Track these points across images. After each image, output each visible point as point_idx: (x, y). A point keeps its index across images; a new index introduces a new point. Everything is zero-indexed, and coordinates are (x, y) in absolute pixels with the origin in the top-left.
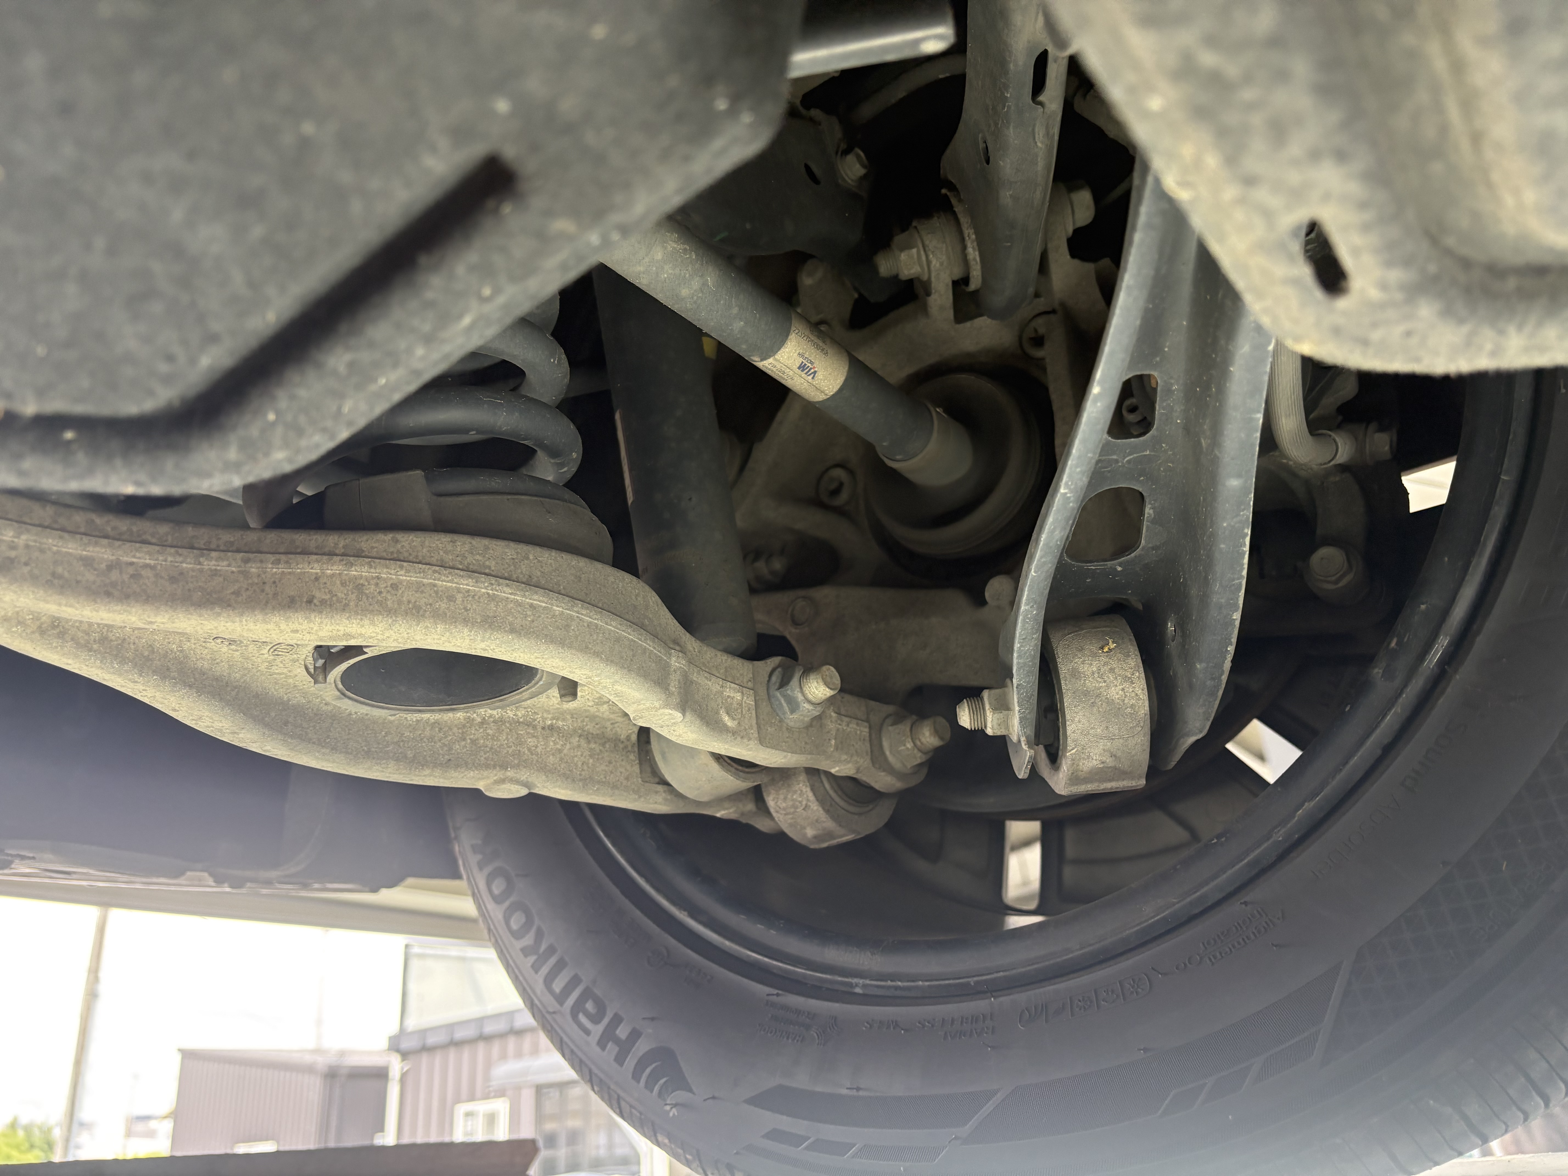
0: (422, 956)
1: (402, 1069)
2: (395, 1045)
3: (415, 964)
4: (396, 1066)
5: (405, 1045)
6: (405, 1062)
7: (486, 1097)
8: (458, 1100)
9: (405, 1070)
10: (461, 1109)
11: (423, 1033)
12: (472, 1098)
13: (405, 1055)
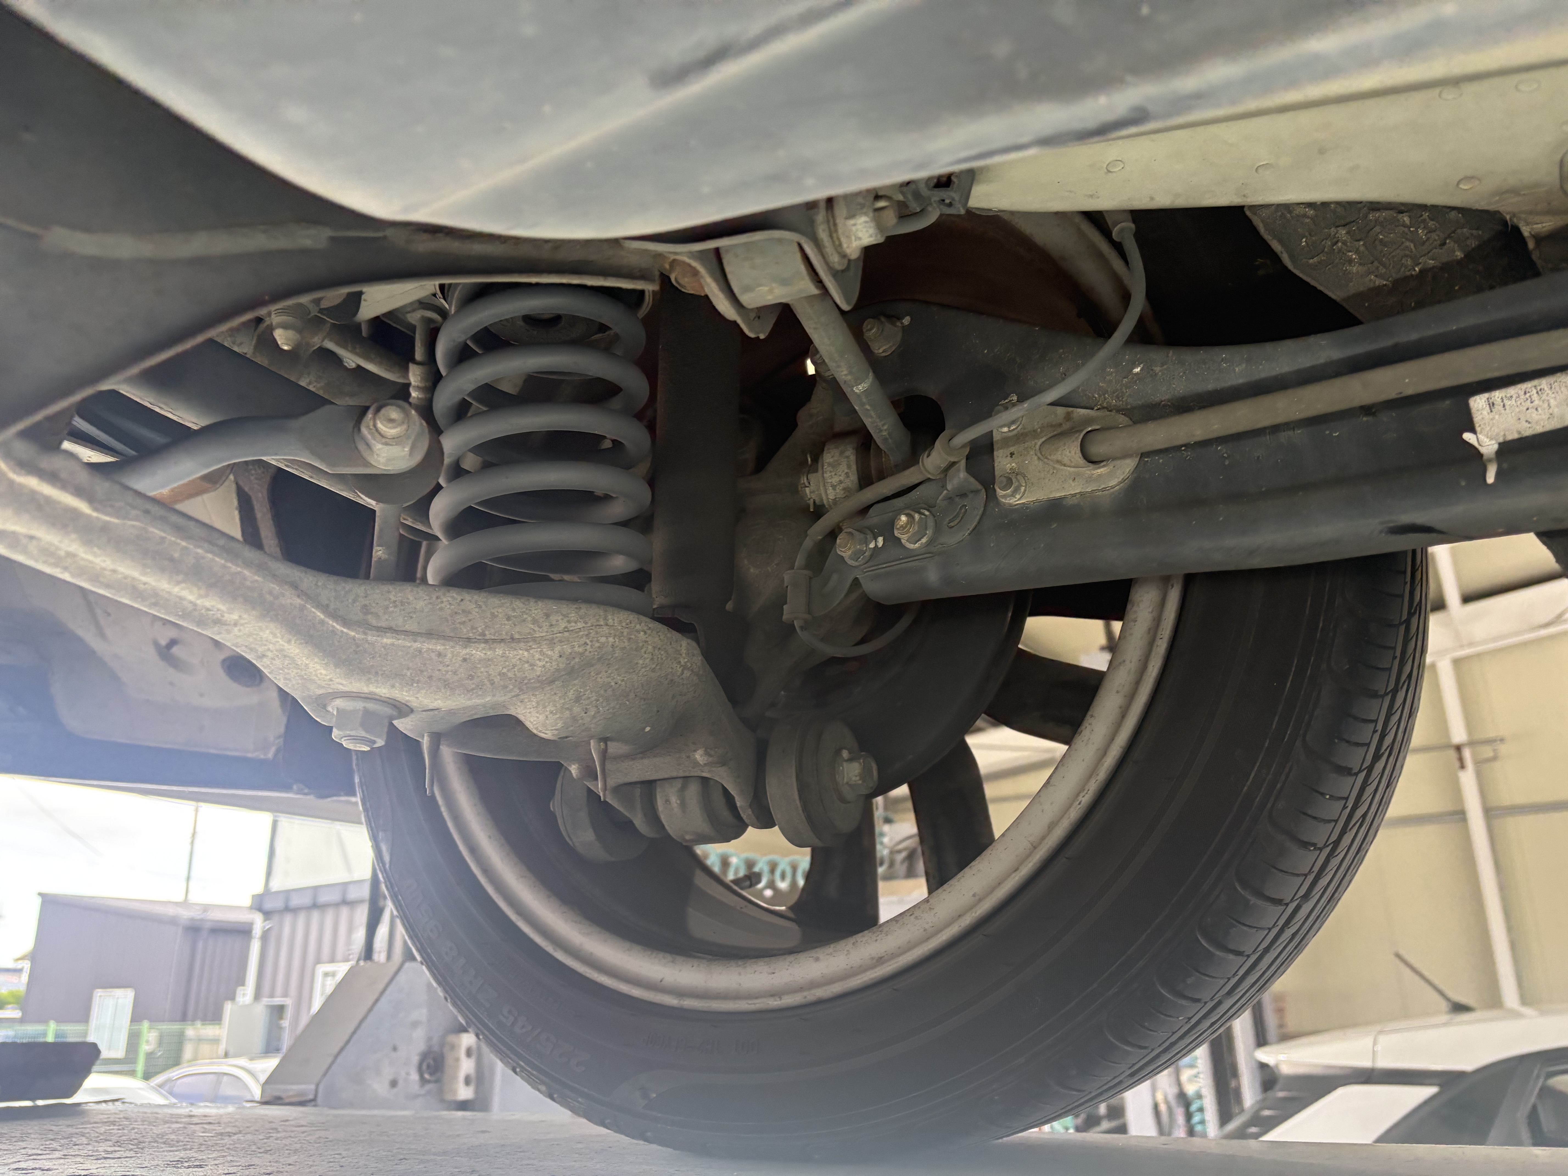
1: (264, 927)
2: (259, 904)
5: (269, 905)
6: (267, 922)
7: (346, 960)
8: (318, 961)
9: (267, 927)
10: (322, 969)
11: (287, 893)
12: (332, 960)
13: (268, 915)
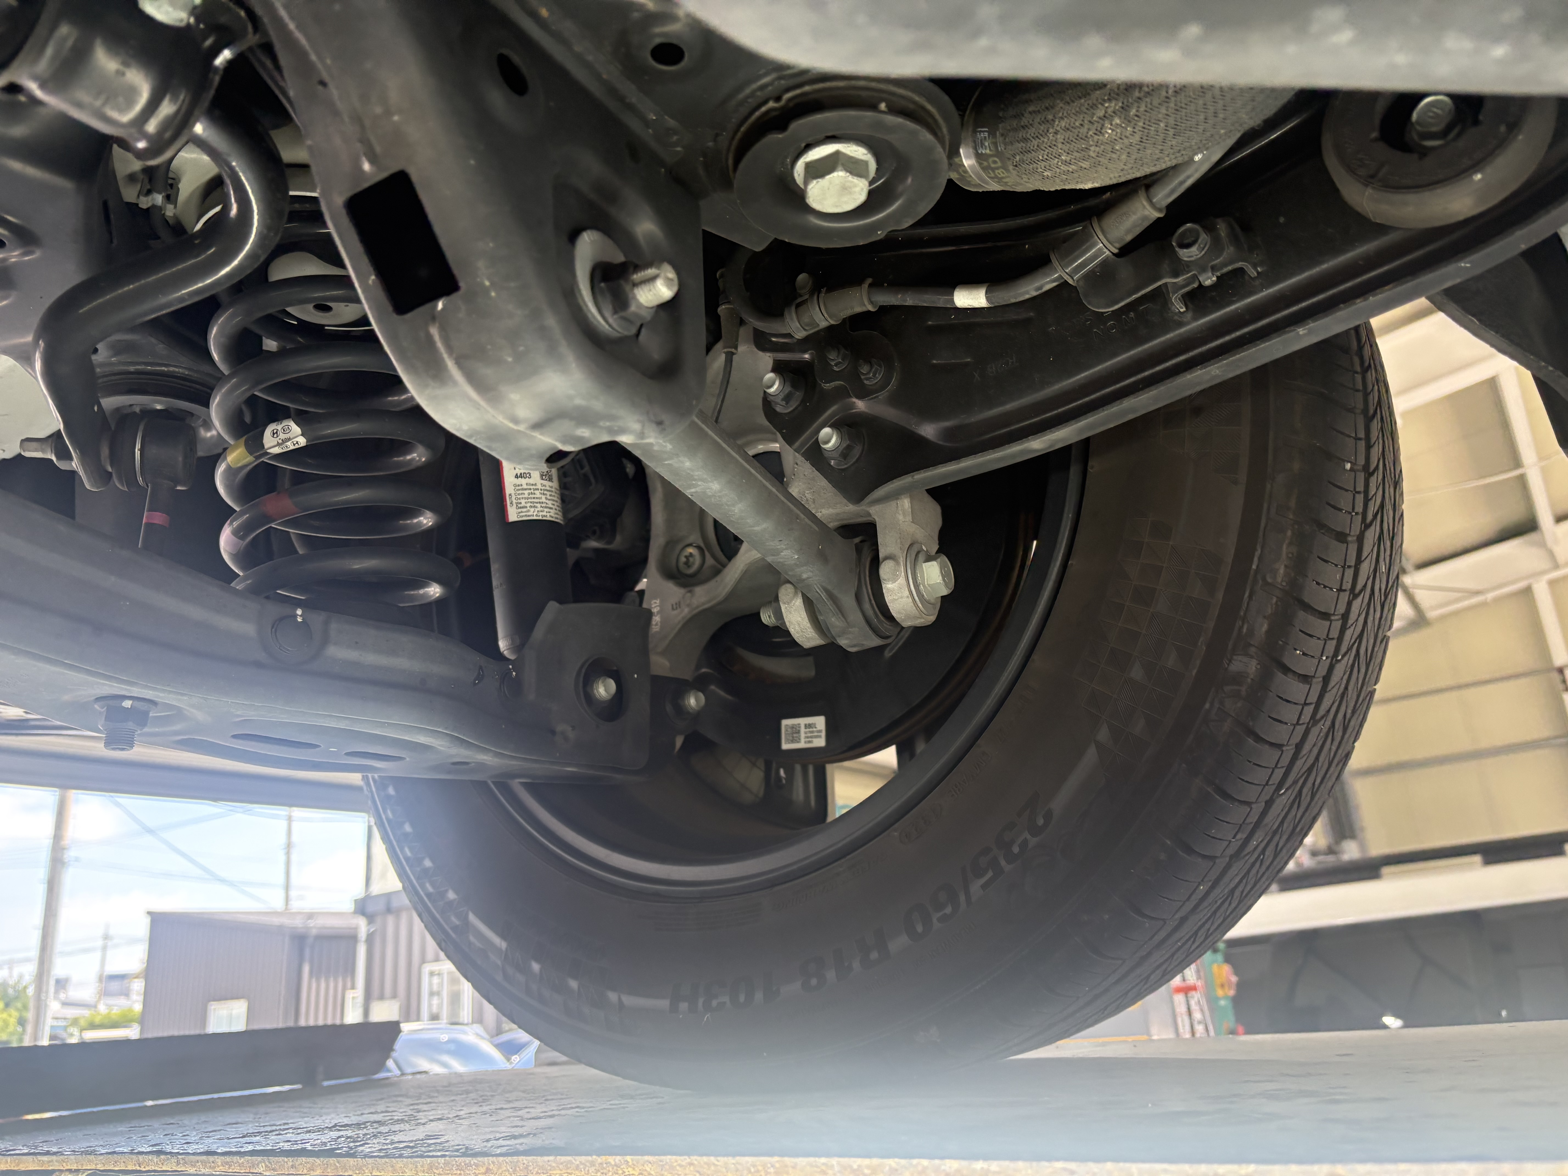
1: (369, 930)
2: (361, 908)
4: (363, 928)
5: (370, 909)
6: (371, 925)
8: (423, 961)
9: (372, 930)
10: (427, 968)
11: (388, 896)
12: (437, 960)
13: (371, 918)
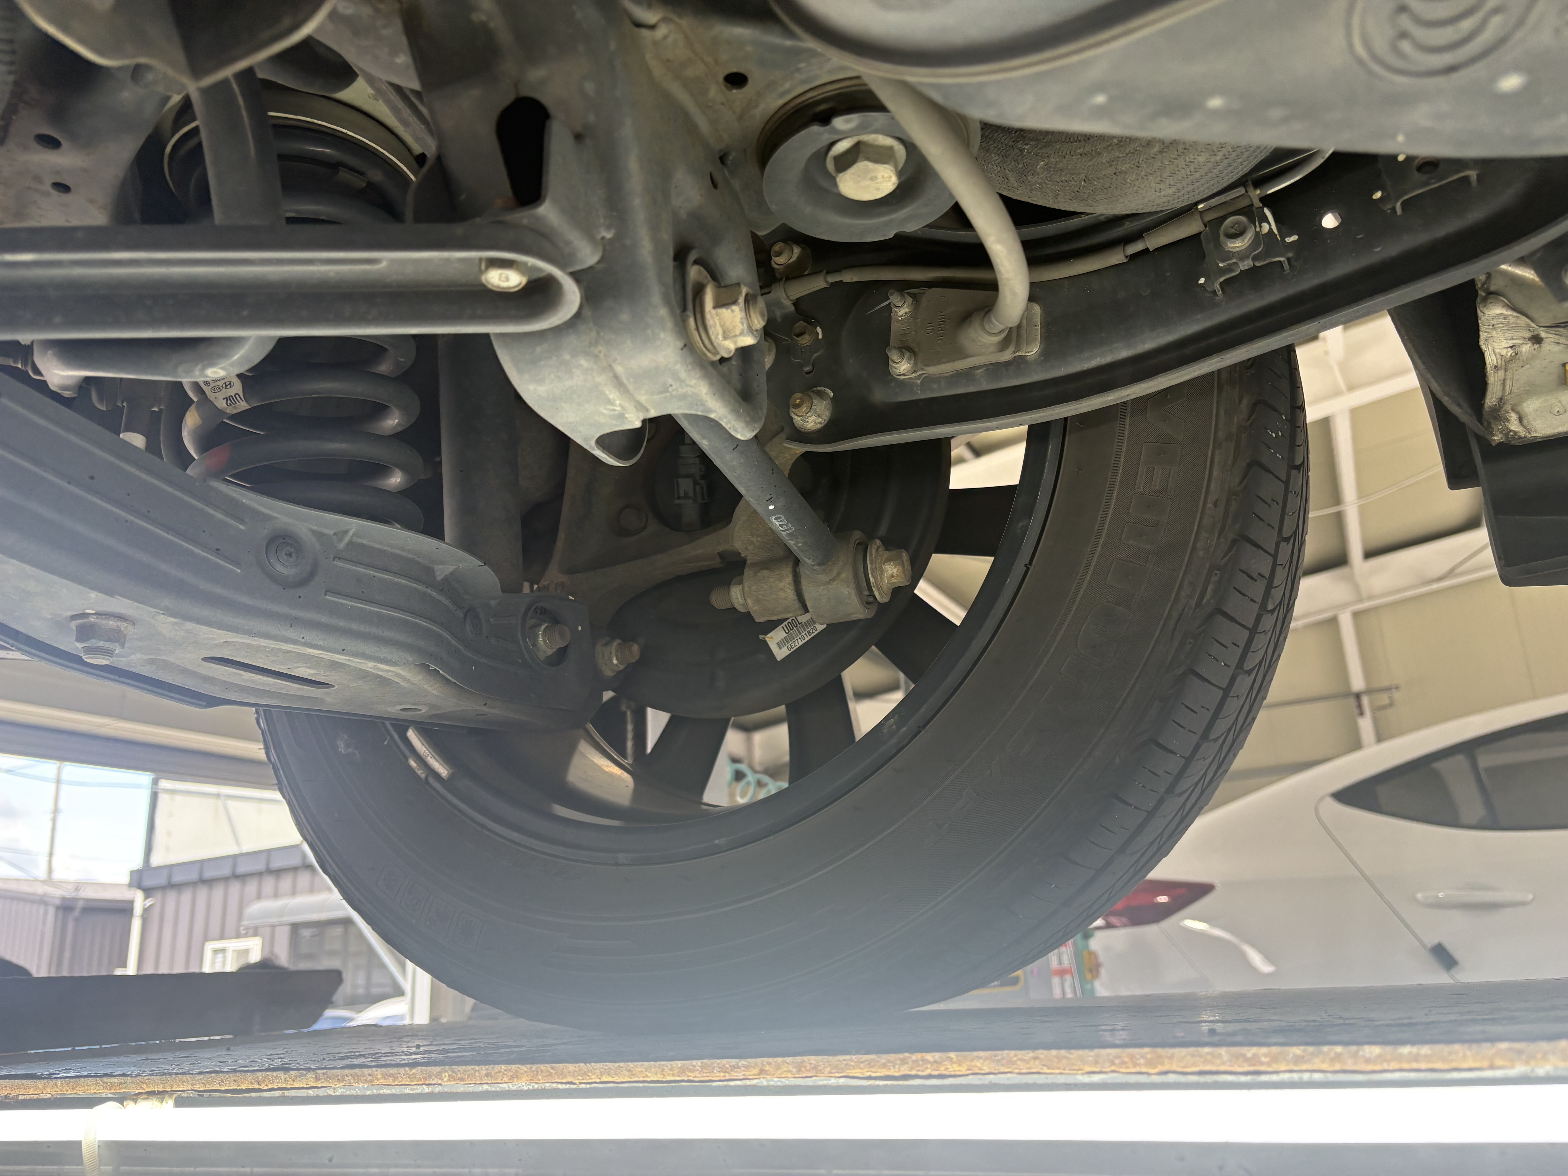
0: (173, 792)
1: (146, 905)
2: (138, 880)
3: (163, 798)
4: (139, 902)
5: (149, 881)
6: (149, 899)
7: (238, 936)
8: (206, 938)
9: (149, 905)
10: (210, 946)
11: (170, 868)
12: (222, 937)
13: (148, 892)
